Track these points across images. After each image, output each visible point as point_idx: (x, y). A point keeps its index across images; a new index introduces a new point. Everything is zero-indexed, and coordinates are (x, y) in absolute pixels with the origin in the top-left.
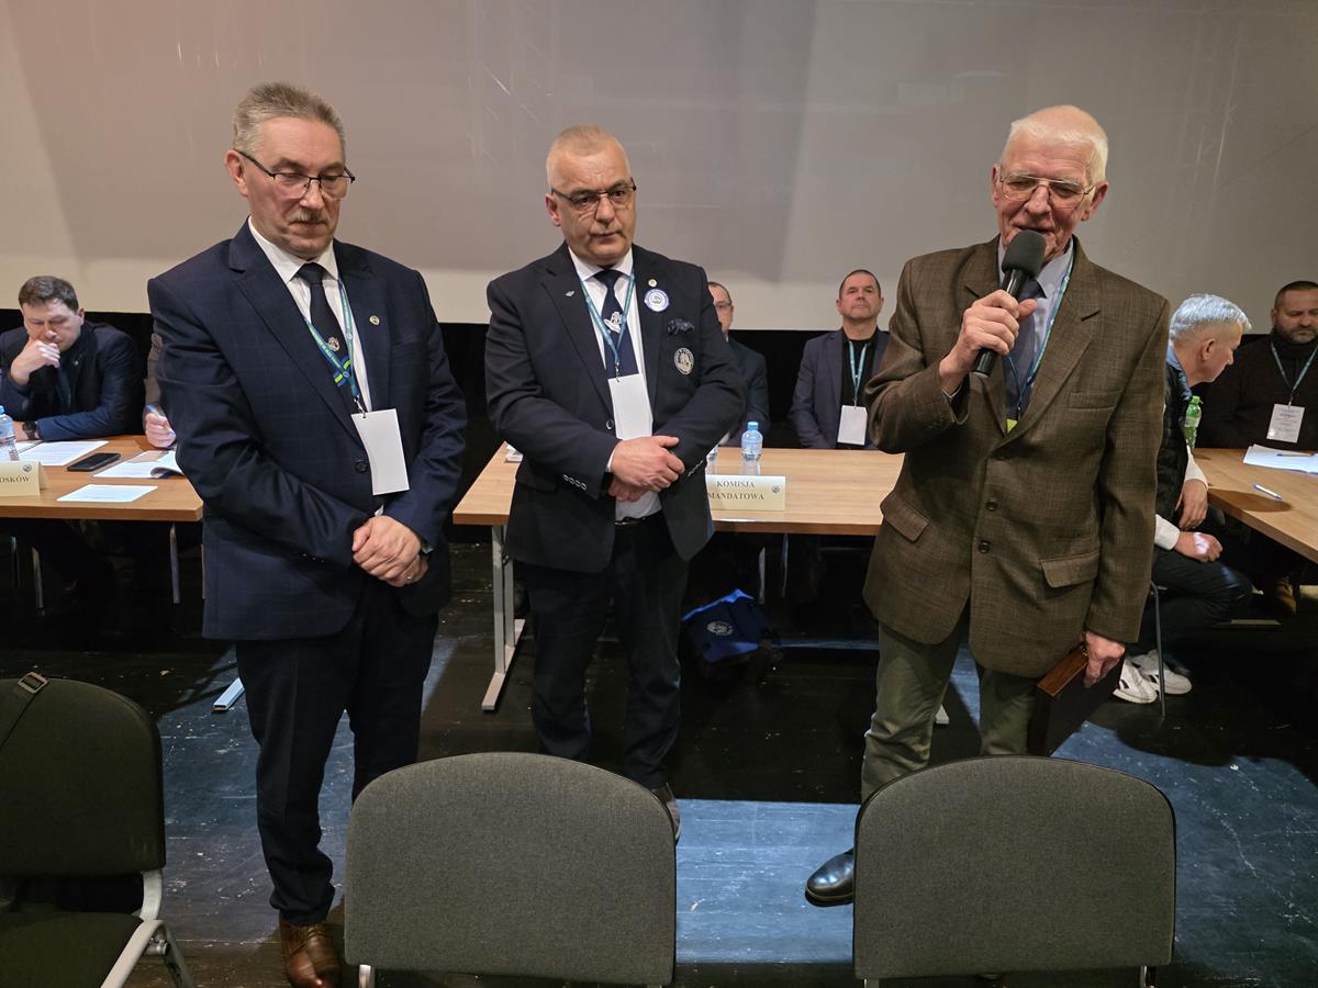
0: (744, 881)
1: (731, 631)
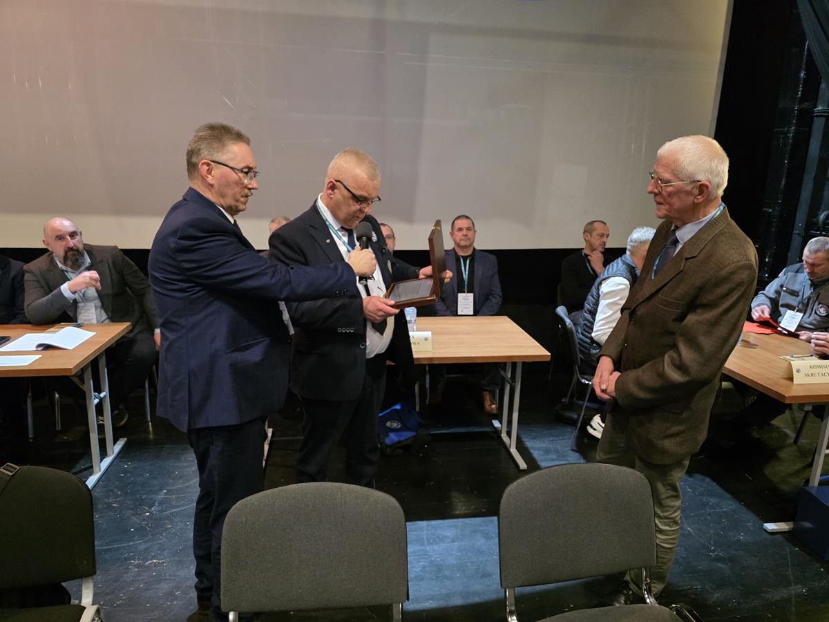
0: (424, 566)
1: (400, 425)
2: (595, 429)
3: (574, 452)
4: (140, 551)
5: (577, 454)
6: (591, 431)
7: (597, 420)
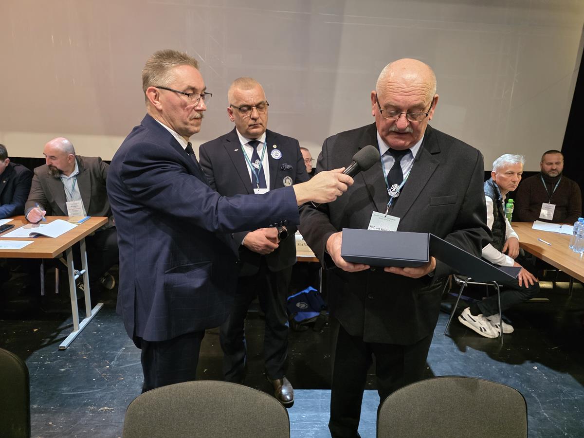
1: (307, 307)
2: (465, 320)
3: (447, 337)
4: (97, 399)
5: (450, 339)
6: (461, 320)
7: (467, 312)
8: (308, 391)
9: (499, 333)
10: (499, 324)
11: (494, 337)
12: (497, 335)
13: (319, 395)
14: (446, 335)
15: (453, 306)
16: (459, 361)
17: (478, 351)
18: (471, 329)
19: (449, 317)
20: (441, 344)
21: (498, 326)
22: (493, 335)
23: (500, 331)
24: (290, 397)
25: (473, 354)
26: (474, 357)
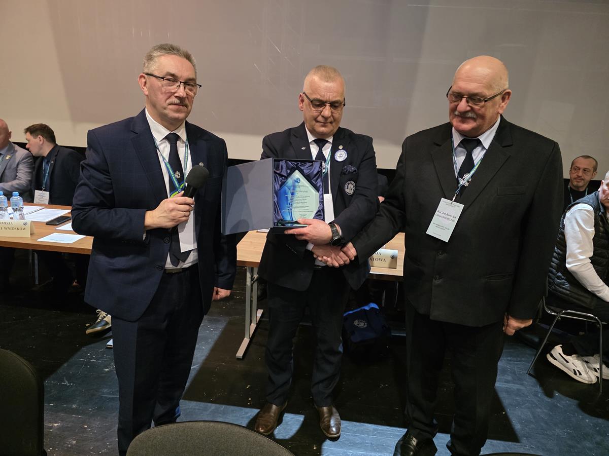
1: (366, 325)
2: (555, 359)
3: (531, 377)
5: (534, 380)
6: (550, 359)
7: (558, 349)
8: (358, 424)
9: (597, 377)
10: (599, 367)
11: (590, 383)
12: (594, 380)
13: (370, 431)
14: (529, 374)
15: (541, 340)
16: (543, 408)
17: (568, 398)
18: (563, 371)
19: (535, 353)
20: (522, 384)
21: (597, 370)
22: (590, 380)
23: (599, 376)
24: (336, 429)
25: (563, 402)
26: (563, 406)
